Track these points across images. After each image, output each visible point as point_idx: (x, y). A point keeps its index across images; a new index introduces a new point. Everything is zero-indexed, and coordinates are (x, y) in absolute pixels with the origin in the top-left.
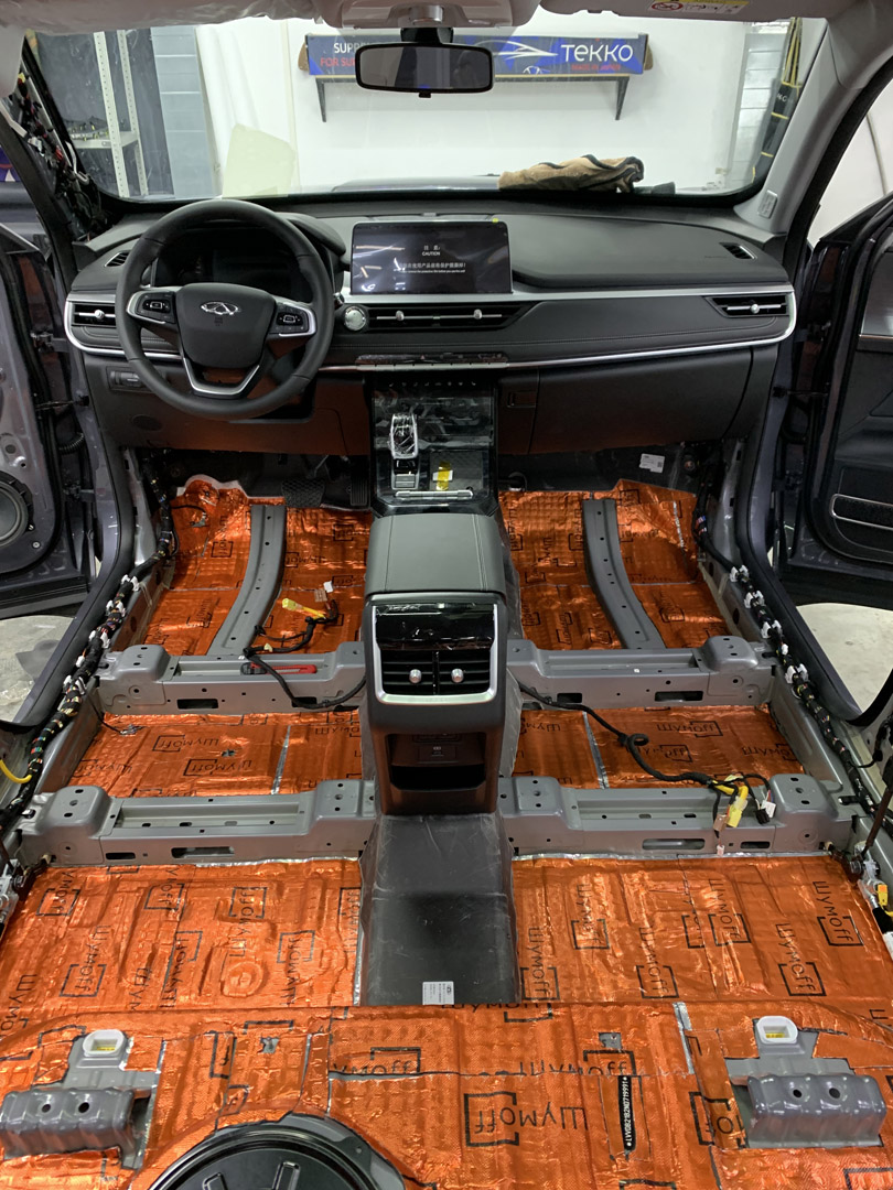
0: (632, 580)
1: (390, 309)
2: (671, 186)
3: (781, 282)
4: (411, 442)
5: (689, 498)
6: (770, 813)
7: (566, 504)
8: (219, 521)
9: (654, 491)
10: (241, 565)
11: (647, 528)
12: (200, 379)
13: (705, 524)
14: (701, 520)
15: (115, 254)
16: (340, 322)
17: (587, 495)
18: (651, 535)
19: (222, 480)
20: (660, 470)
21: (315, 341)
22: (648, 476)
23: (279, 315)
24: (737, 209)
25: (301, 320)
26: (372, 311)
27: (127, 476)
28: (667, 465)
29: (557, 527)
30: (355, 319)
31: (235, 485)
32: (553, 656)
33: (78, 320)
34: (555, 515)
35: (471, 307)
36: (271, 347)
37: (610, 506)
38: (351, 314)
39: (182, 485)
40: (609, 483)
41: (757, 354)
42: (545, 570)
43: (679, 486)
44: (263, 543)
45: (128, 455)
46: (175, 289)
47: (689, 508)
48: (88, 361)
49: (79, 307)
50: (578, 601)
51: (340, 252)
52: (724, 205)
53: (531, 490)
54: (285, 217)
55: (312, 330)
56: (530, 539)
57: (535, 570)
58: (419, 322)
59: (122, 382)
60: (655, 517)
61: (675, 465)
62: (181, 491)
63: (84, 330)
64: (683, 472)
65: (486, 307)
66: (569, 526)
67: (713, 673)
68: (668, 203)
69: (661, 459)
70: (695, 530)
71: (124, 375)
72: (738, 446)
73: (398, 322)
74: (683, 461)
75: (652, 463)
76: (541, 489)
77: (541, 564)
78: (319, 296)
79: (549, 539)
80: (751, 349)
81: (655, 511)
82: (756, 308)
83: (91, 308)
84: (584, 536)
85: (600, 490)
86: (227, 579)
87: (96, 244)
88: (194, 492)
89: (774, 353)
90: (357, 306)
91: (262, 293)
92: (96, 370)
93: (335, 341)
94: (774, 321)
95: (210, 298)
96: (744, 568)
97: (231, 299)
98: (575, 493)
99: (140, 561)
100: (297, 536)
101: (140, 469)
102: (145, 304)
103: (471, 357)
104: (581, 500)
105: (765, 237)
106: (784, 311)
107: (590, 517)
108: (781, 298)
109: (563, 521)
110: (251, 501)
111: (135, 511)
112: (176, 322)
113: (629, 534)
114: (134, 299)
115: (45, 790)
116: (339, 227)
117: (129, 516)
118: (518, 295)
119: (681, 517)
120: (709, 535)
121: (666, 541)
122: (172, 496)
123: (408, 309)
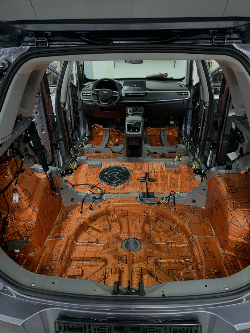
0: (168, 141)
1: (129, 94)
2: (173, 77)
3: (187, 90)
4: (131, 111)
5: (178, 128)
6: (181, 160)
7: (157, 130)
8: (98, 132)
9: (172, 127)
10: (102, 139)
11: (172, 134)
12: (102, 102)
13: (180, 132)
14: (180, 131)
15: (88, 86)
16: (121, 95)
17: (161, 129)
18: (172, 135)
19: (99, 125)
20: (173, 124)
21: (118, 97)
22: (171, 125)
23: (113, 93)
24: (183, 80)
25: (116, 94)
26: (126, 94)
27: (85, 122)
28: (174, 123)
29: (156, 134)
30: (123, 95)
31: (101, 126)
32: (153, 147)
33: (83, 95)
34: (156, 132)
35: (140, 93)
36: (112, 98)
37: (165, 130)
38: (123, 94)
39: (93, 125)
40: (165, 127)
41: (184, 101)
42: (153, 140)
43: (176, 126)
44: (106, 136)
45: (86, 118)
46: (99, 90)
47: (178, 130)
48: (83, 101)
49: (83, 93)
50: (158, 143)
51: (121, 86)
52: (181, 80)
53: (152, 127)
54: (115, 80)
55: (118, 95)
56: (151, 136)
57: (152, 140)
58: (133, 96)
59: (88, 104)
60: (173, 132)
61: (176, 123)
62: (93, 126)
63: (84, 97)
64: (177, 124)
65: (143, 93)
66: (158, 134)
67: (177, 149)
68: (172, 80)
69: (173, 122)
70: (179, 132)
71: (89, 104)
72: (185, 118)
73: (130, 95)
74: (177, 122)
75: (172, 123)
76: (153, 128)
77: (153, 139)
78: (119, 90)
79: (154, 136)
80: (183, 100)
81: (173, 131)
82: (183, 94)
83: (85, 93)
84: (160, 135)
85: (163, 128)
86: (100, 141)
87: (85, 85)
88: (95, 126)
89: (187, 101)
90: (124, 93)
91: (111, 90)
92: (84, 103)
93: (120, 98)
94: (186, 96)
95: (104, 91)
96: (185, 137)
97: (107, 91)
98: (159, 128)
99: (87, 135)
100: (111, 135)
101: (87, 121)
102: (95, 91)
103: (140, 100)
104: (160, 129)
105: (185, 84)
106: (188, 94)
107: (161, 132)
108: (187, 93)
109: (157, 133)
110: (104, 129)
111: (86, 128)
112: (99, 94)
113: (168, 135)
114: (93, 91)
115: (79, 157)
116: (122, 83)
117: (85, 128)
118: (147, 92)
119: (177, 132)
120: (181, 133)
121: (175, 136)
122: (92, 126)
123: (131, 93)
